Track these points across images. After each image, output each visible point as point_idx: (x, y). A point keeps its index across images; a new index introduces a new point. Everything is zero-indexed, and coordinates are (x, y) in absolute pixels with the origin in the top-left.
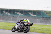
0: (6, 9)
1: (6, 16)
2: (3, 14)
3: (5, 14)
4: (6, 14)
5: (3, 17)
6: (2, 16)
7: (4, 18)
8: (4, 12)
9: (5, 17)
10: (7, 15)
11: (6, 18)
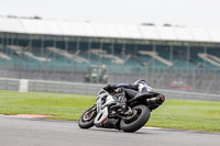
0: (211, 43)
1: (212, 72)
2: (200, 64)
3: (208, 63)
4: (214, 63)
5: (197, 77)
6: (194, 74)
7: (204, 82)
8: (203, 56)
9: (210, 78)
10: (216, 70)
11: (212, 82)
